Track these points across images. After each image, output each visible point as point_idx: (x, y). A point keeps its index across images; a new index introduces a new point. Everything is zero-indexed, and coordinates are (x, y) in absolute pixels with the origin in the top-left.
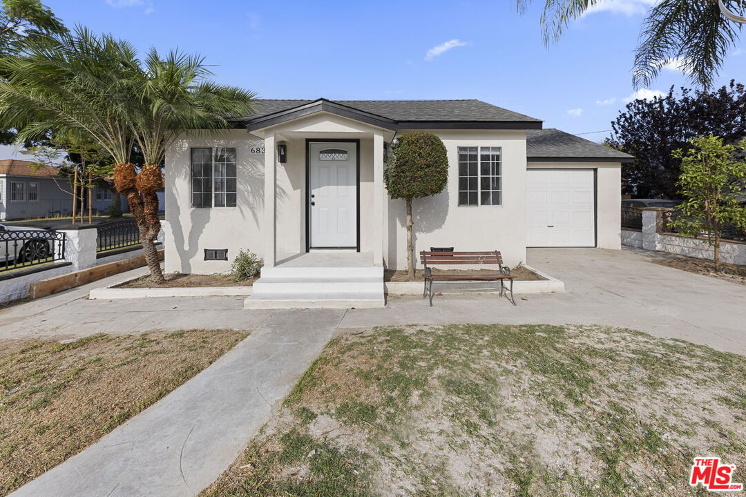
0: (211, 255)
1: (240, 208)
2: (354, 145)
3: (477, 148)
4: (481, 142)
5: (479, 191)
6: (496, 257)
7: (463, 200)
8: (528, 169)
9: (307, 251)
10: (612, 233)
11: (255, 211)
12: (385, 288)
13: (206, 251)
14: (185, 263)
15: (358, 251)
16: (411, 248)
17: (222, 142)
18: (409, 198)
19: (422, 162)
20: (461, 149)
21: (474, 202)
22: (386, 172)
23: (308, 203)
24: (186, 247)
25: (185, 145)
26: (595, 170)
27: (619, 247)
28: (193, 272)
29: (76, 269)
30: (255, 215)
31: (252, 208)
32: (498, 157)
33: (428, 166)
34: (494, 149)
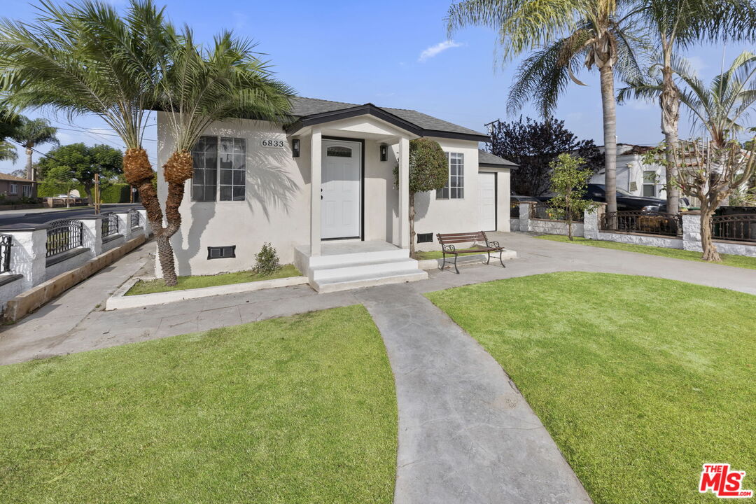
0: (215, 253)
1: (249, 203)
2: (360, 144)
3: (448, 153)
4: (451, 149)
5: (450, 187)
6: (483, 236)
7: (439, 195)
8: (479, 172)
10: (505, 221)
11: (266, 204)
13: (209, 248)
14: (183, 265)
15: (363, 239)
17: (230, 131)
21: (446, 196)
24: (186, 246)
26: (496, 174)
27: (508, 230)
28: (193, 274)
30: (265, 209)
31: (262, 201)
32: (462, 162)
34: (458, 155)
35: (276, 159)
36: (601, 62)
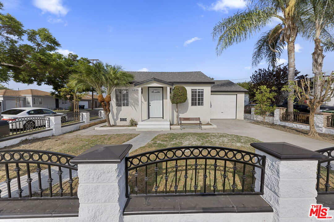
0: (122, 120)
1: (130, 107)
2: (162, 88)
3: (197, 89)
4: (198, 88)
5: (197, 102)
6: (199, 119)
7: (193, 104)
8: (211, 94)
9: (149, 119)
10: (241, 115)
11: (136, 107)
12: (170, 127)
13: (120, 118)
14: (115, 122)
15: (163, 118)
16: (177, 117)
17: (124, 88)
18: (177, 104)
19: (180, 94)
20: (192, 89)
21: (196, 105)
22: (170, 97)
23: (149, 105)
24: (115, 118)
25: (114, 89)
26: (237, 95)
27: (243, 119)
28: (117, 124)
29: (86, 123)
30: (136, 109)
31: (134, 107)
32: (203, 92)
33: (181, 95)
34: (201, 89)
35: (136, 95)
36: (287, 39)
